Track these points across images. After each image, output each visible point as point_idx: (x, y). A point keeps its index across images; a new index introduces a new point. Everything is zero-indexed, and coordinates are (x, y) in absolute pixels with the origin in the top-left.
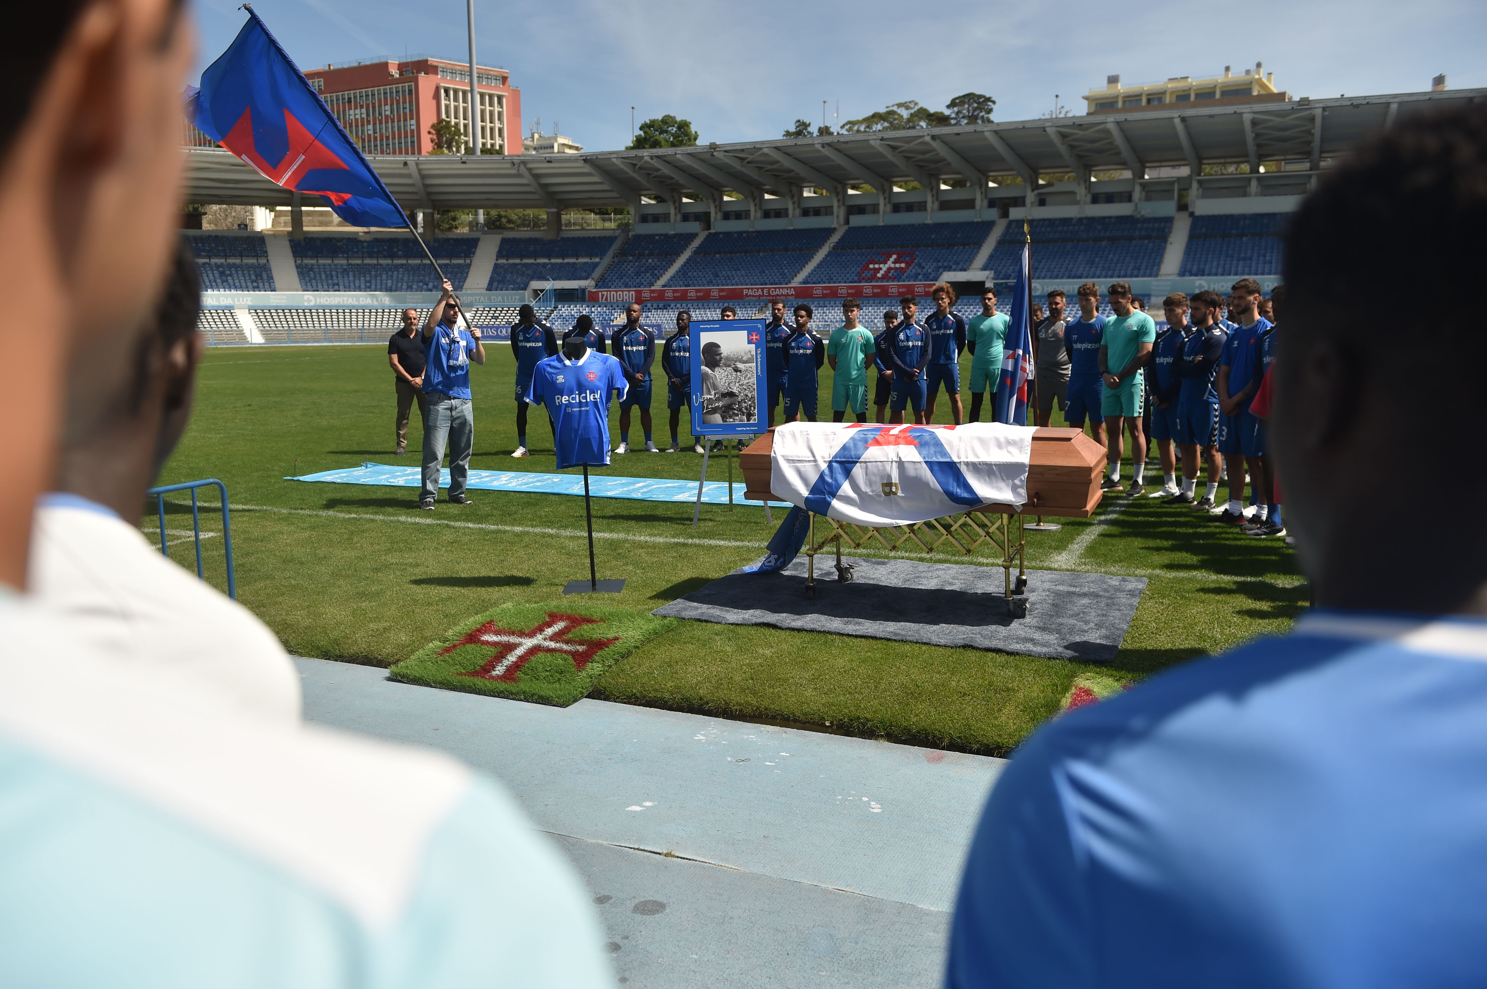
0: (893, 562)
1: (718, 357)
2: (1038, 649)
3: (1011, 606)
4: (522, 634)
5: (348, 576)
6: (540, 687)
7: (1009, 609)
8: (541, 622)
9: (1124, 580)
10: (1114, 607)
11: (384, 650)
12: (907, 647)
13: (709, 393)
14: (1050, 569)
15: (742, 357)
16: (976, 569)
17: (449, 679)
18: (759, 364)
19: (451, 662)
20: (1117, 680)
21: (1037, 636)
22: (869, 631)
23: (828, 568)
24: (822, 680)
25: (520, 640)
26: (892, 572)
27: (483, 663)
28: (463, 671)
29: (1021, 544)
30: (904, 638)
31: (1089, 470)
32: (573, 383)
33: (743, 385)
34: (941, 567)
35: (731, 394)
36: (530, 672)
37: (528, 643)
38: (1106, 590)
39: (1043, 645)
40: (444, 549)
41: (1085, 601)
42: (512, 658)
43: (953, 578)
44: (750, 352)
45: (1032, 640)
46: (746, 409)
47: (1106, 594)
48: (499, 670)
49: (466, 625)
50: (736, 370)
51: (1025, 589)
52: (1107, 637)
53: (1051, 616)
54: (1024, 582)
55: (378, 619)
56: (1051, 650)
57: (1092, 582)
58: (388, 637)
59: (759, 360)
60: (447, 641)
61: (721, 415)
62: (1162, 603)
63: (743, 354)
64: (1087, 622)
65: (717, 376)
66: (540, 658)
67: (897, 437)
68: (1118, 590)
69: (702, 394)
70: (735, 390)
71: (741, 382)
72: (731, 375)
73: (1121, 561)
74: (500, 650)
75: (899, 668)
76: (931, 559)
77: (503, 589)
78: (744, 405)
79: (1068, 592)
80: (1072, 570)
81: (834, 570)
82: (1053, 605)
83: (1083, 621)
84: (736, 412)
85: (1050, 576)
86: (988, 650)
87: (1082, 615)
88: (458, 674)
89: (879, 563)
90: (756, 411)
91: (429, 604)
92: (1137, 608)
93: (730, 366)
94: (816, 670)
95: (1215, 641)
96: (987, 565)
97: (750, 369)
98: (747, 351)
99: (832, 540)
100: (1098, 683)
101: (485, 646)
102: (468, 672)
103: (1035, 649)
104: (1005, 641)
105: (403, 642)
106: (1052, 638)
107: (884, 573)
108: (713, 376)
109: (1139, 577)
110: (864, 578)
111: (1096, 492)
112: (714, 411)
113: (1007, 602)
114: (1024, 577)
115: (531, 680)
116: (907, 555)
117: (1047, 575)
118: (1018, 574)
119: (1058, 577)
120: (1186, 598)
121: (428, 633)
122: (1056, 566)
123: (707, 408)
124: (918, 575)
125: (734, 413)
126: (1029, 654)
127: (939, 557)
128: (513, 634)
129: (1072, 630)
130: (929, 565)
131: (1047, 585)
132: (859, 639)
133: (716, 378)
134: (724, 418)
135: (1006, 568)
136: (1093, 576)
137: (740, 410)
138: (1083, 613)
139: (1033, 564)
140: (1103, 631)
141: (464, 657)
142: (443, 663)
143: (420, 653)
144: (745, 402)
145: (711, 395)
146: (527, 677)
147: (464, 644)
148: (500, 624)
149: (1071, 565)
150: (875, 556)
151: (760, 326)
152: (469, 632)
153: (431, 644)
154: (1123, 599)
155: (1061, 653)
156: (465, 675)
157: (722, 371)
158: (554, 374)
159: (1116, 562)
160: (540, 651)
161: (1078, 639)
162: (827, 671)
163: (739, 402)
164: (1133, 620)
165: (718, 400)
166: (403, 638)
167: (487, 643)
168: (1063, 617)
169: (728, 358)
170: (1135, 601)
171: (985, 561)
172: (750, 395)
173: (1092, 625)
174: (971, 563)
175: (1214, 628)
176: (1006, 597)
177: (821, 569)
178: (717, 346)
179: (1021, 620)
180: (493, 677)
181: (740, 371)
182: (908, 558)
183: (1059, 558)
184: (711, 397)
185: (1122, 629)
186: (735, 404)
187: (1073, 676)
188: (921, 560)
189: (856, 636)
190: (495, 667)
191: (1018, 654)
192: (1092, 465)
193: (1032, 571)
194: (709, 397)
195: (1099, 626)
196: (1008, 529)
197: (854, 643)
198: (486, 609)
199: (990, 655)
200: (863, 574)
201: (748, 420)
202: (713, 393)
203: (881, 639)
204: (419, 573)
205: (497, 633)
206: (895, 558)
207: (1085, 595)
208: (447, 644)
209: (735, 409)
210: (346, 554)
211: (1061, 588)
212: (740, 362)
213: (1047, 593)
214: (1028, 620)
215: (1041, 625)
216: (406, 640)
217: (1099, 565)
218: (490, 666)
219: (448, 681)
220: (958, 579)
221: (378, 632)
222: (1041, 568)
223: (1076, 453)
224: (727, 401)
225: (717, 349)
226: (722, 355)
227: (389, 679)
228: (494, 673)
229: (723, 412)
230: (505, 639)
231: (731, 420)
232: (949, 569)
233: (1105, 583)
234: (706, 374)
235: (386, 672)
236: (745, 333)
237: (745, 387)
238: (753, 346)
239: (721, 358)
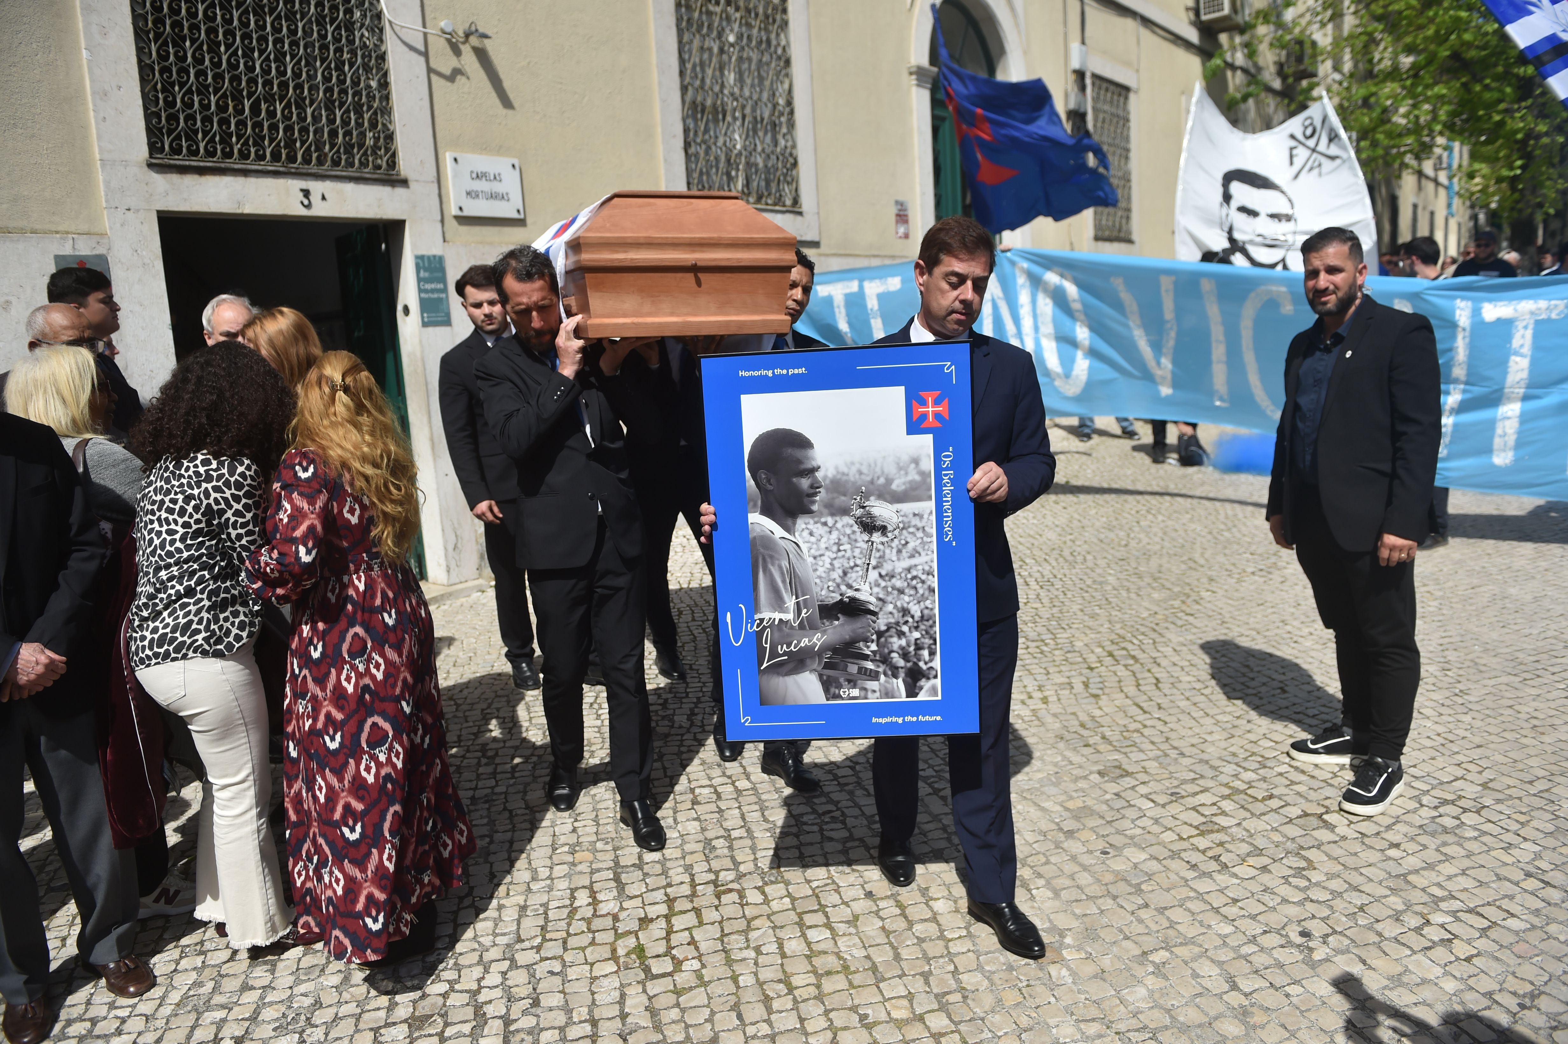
1: (805, 483)
13: (778, 603)
15: (889, 481)
18: (947, 505)
33: (891, 575)
35: (852, 608)
44: (916, 461)
46: (905, 655)
50: (869, 525)
59: (948, 489)
61: (821, 676)
63: (891, 470)
65: (804, 547)
69: (754, 607)
70: (865, 594)
71: (886, 569)
72: (853, 542)
78: (897, 643)
84: (870, 665)
90: (937, 664)
93: (846, 511)
97: (916, 521)
98: (905, 458)
108: (791, 547)
112: (797, 662)
123: (774, 654)
125: (863, 671)
133: (800, 556)
134: (828, 685)
137: (885, 659)
144: (901, 634)
145: (786, 610)
151: (950, 366)
157: (819, 530)
163: (880, 634)
165: (807, 626)
169: (838, 486)
172: (916, 610)
178: (800, 442)
181: (883, 529)
184: (785, 617)
186: (866, 640)
194: (777, 616)
201: (912, 691)
202: (790, 602)
209: (866, 657)
212: (881, 497)
224: (838, 628)
225: (798, 453)
226: (819, 475)
229: (827, 666)
231: (855, 692)
234: (767, 542)
236: (898, 393)
237: (899, 583)
238: (927, 440)
239: (815, 487)
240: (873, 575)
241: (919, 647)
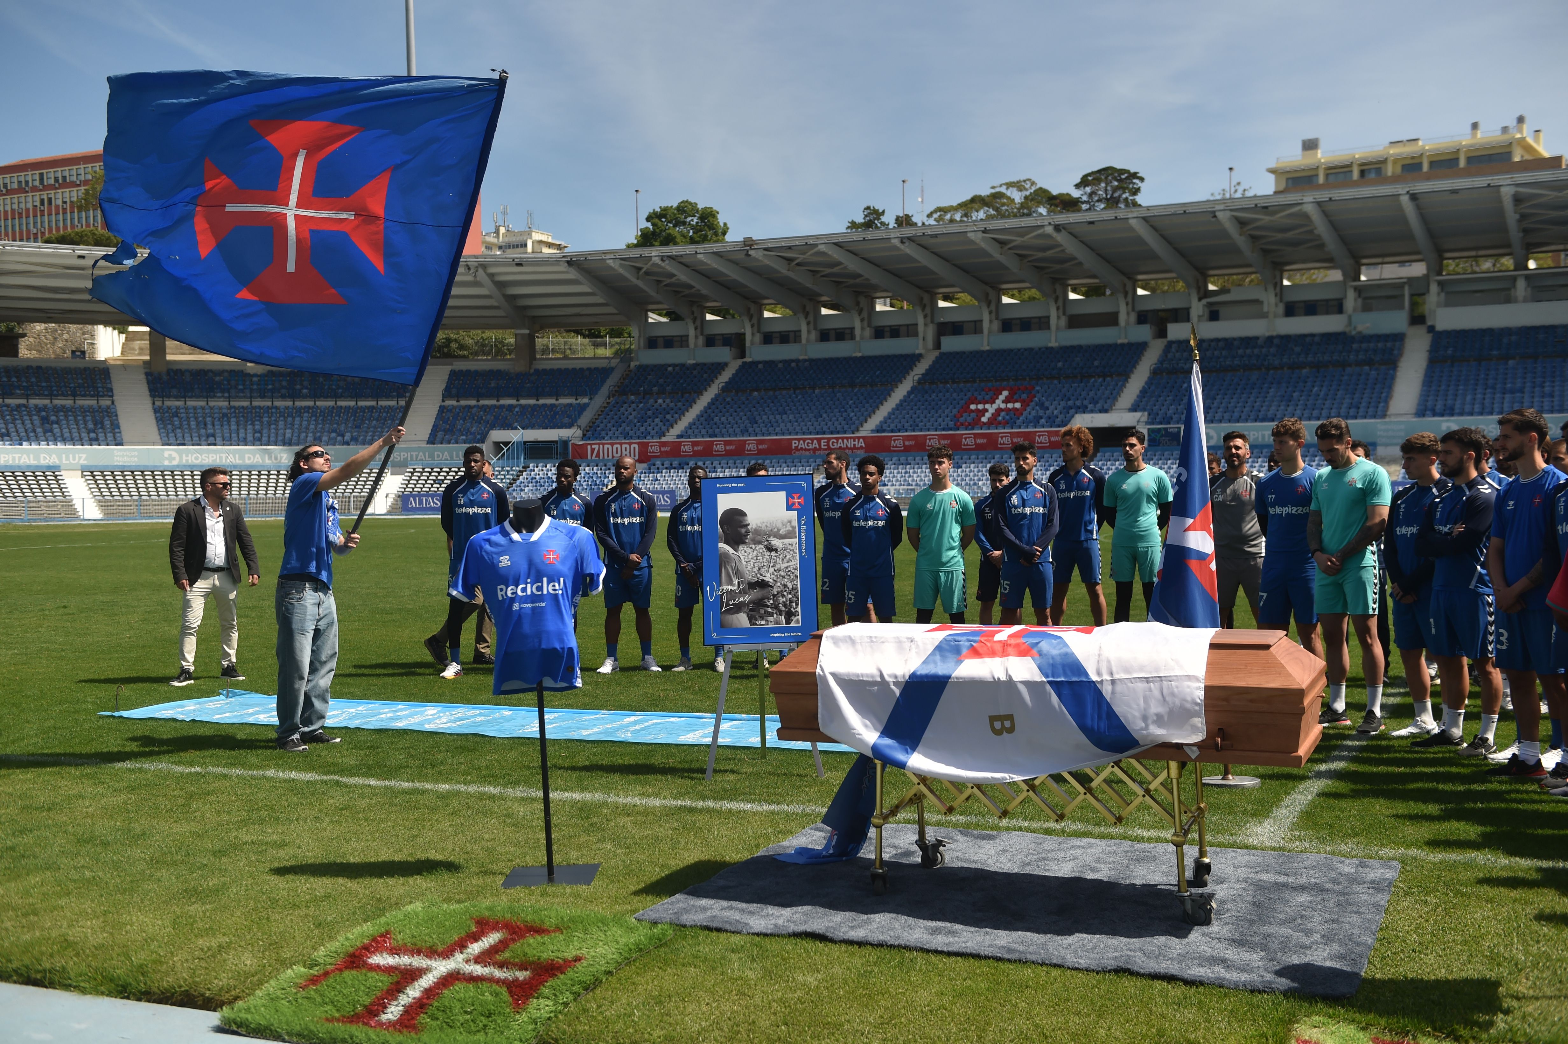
0: (1005, 835)
1: (743, 530)
2: (1233, 976)
3: (1188, 906)
4: (432, 953)
5: (175, 863)
6: (455, 1039)
7: (1185, 911)
8: (463, 934)
9: (1362, 865)
10: (1350, 908)
11: (216, 981)
12: (1028, 972)
13: (730, 582)
14: (1247, 847)
15: (779, 530)
16: (1132, 846)
17: (312, 1028)
18: (803, 540)
19: (319, 999)
20: (1363, 1029)
21: (1231, 954)
22: (969, 944)
23: (906, 846)
24: (895, 1025)
25: (429, 962)
26: (1004, 851)
27: (367, 1001)
28: (337, 1015)
29: (1199, 808)
30: (1023, 957)
31: (1299, 694)
32: (523, 567)
33: (779, 570)
34: (1078, 843)
35: (762, 584)
36: (440, 1015)
37: (441, 967)
38: (1334, 881)
39: (1242, 969)
40: (328, 819)
41: (1304, 898)
42: (413, 992)
43: (1098, 861)
44: (790, 522)
45: (1223, 961)
46: (785, 605)
47: (1336, 888)
48: (393, 1012)
49: (347, 939)
50: (770, 548)
51: (1208, 878)
52: (1341, 957)
53: (1252, 922)
54: (1207, 868)
55: (210, 931)
56: (1254, 977)
57: (1314, 868)
58: (225, 961)
59: (803, 534)
60: (316, 965)
61: (748, 615)
62: (1426, 902)
63: (780, 525)
64: (1308, 933)
65: (742, 558)
66: (458, 992)
67: (1004, 645)
68: (1354, 880)
69: (720, 584)
70: (768, 578)
71: (778, 566)
73: (1356, 835)
74: (395, 979)
75: (1016, 1006)
76: (1063, 831)
77: (411, 880)
78: (781, 600)
79: (1276, 883)
80: (1280, 849)
81: (915, 848)
82: (1254, 904)
83: (1302, 931)
84: (770, 610)
85: (1247, 858)
86: (1155, 976)
87: (1299, 921)
88: (327, 1019)
89: (983, 838)
90: (799, 609)
91: (295, 906)
92: (1386, 910)
93: (760, 543)
94: (886, 1009)
95: (1516, 965)
96: (1149, 840)
97: (790, 547)
98: (786, 521)
99: (911, 801)
100: (1333, 1033)
101: (374, 974)
102: (344, 1017)
103: (1228, 976)
104: (1180, 962)
105: (247, 969)
106: (1255, 958)
107: (992, 852)
108: (736, 558)
109: (1386, 861)
110: (962, 860)
111: (1313, 728)
112: (738, 608)
113: (1182, 900)
114: (1206, 860)
115: (441, 1029)
116: (1026, 824)
117: (1242, 857)
118: (1197, 854)
119: (1259, 860)
120: (1463, 894)
121: (287, 954)
122: (1255, 843)
123: (728, 605)
124: (1044, 855)
125: (767, 613)
126: (1219, 985)
127: (1075, 827)
128: (419, 952)
129: (1285, 946)
130: (1060, 839)
131: (1242, 873)
132: (953, 959)
133: (740, 561)
134: (751, 619)
135: (1179, 845)
136: (1314, 858)
137: (776, 607)
138: (1302, 917)
139: (1220, 838)
140: (1336, 947)
141: (340, 992)
142: (305, 1002)
143: (271, 986)
144: (783, 596)
145: (734, 585)
146: (434, 1023)
147: (341, 970)
148: (399, 937)
149: (1277, 840)
150: (978, 826)
151: (804, 484)
152: (351, 950)
153: (290, 971)
154: (1363, 895)
155: (1270, 982)
156: (338, 1020)
157: (749, 550)
158: (496, 553)
159: (1347, 835)
160: (458, 979)
161: (1296, 960)
162: (903, 1011)
163: (774, 596)
164: (1381, 929)
165: (743, 592)
166: (248, 961)
167: (377, 968)
168: (1270, 923)
169: (757, 532)
170: (1383, 899)
171: (1145, 834)
172: (790, 585)
173: (1317, 937)
174: (1125, 838)
175: (1512, 944)
176: (1179, 891)
177: (895, 847)
178: (743, 514)
179: (1205, 929)
180: (381, 1024)
181: (776, 551)
182: (1029, 830)
183: (1259, 829)
184: (732, 588)
185: (1365, 944)
186: (768, 598)
187: (1290, 1021)
188: (1048, 832)
189: (949, 954)
190: (386, 1007)
191: (1202, 983)
192: (1304, 686)
193: (1218, 849)
194: (730, 588)
195: (1328, 939)
196: (1178, 783)
197: (945, 964)
198: (382, 912)
199: (1159, 985)
200: (959, 854)
201: (788, 622)
202: (736, 582)
203: (987, 957)
204: (285, 857)
205: (395, 951)
206: (1008, 829)
207: (1302, 888)
208: (314, 971)
209: (768, 606)
210: (177, 828)
211: (1265, 877)
212: (775, 537)
213: (1244, 885)
214: (1215, 927)
215: (1237, 936)
216: (251, 965)
217: (1323, 841)
218: (379, 1005)
219: (311, 1031)
220: (1104, 862)
221: (209, 953)
222: (1232, 846)
223: (1278, 668)
224: (756, 594)
225: (741, 518)
226: (749, 527)
227: (219, 1030)
228: (384, 1017)
229: (751, 610)
230: (404, 960)
231: (763, 622)
232: (1091, 846)
233: (1333, 869)
234: (726, 555)
235: (214, 1018)
236: (782, 495)
237: (782, 574)
238: (794, 514)
239: (748, 532)
241: (791, 602)
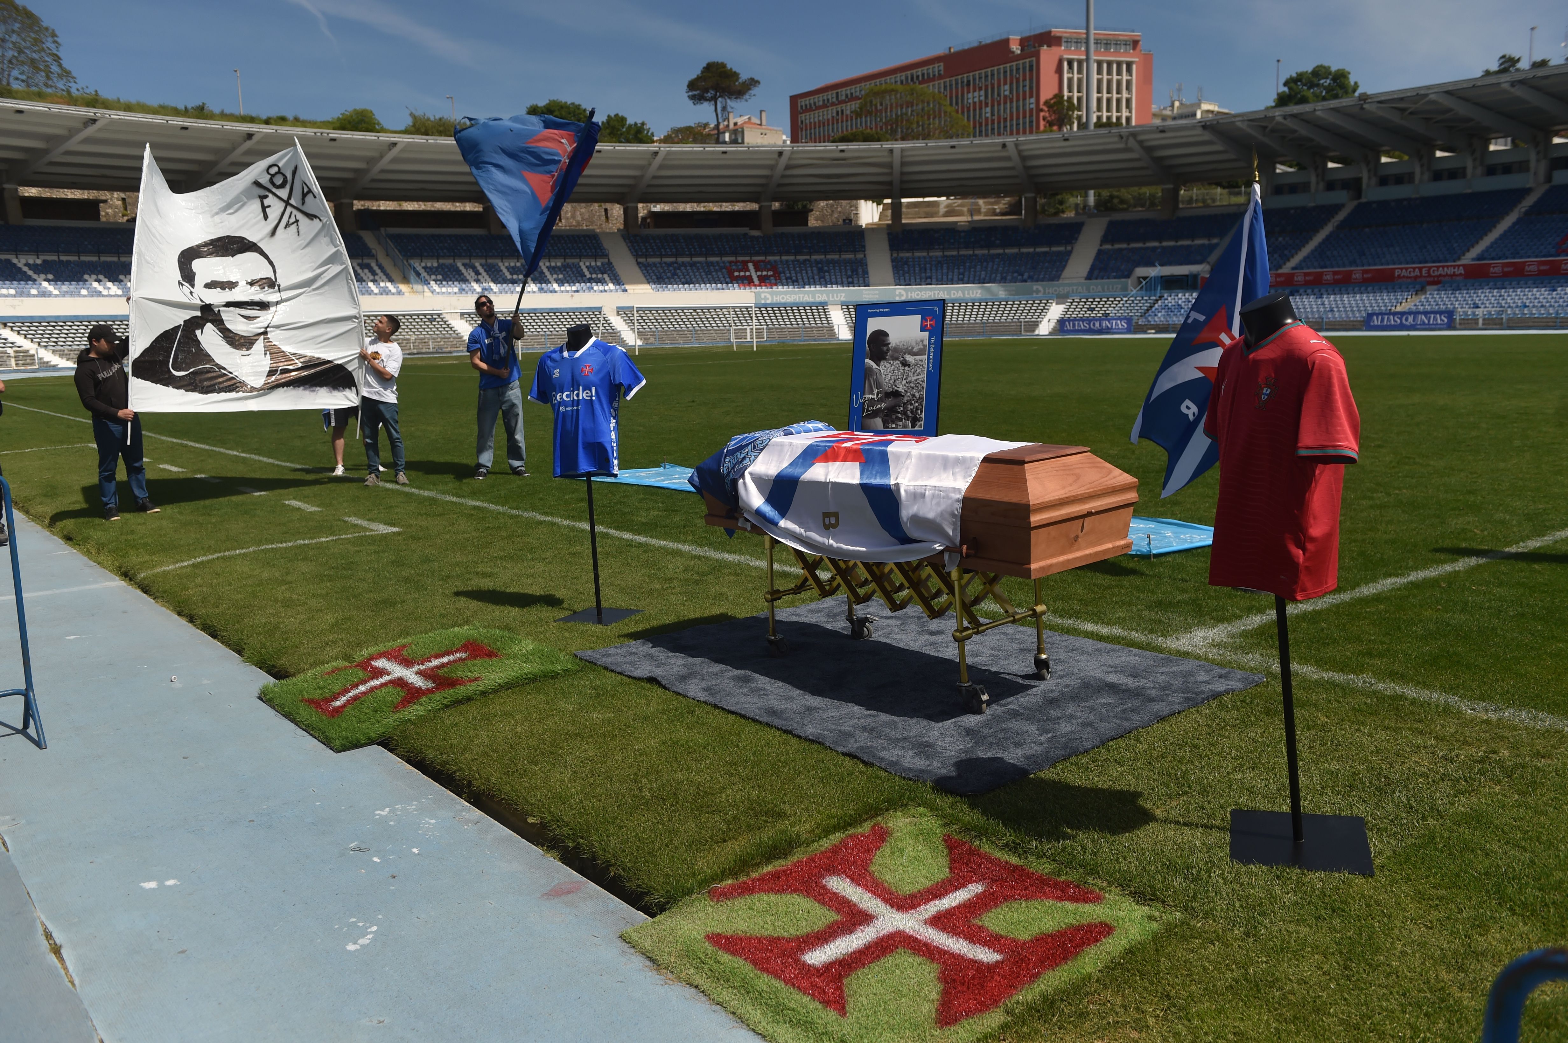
1: (885, 348)
4: (409, 662)
13: (872, 393)
15: (913, 348)
18: (931, 357)
25: (397, 668)
32: (569, 377)
33: (910, 382)
35: (896, 394)
37: (397, 673)
42: (366, 688)
44: (922, 341)
46: (912, 412)
48: (342, 700)
50: (905, 364)
59: (932, 351)
61: (883, 419)
63: (914, 344)
65: (882, 371)
66: (384, 693)
69: (863, 393)
70: (901, 389)
71: (909, 379)
72: (898, 370)
74: (367, 677)
78: (910, 407)
84: (900, 416)
90: (923, 416)
93: (897, 359)
97: (920, 362)
98: (919, 340)
108: (878, 371)
112: (875, 414)
123: (868, 410)
125: (897, 418)
128: (403, 661)
133: (881, 374)
134: (885, 423)
137: (904, 413)
144: (911, 404)
145: (873, 394)
151: (936, 309)
156: (311, 701)
157: (888, 365)
158: (553, 367)
160: (395, 685)
163: (904, 404)
165: (880, 400)
169: (896, 350)
172: (917, 395)
178: (885, 334)
180: (328, 708)
181: (909, 366)
184: (873, 397)
186: (899, 406)
190: (342, 696)
194: (871, 396)
201: (913, 426)
202: (876, 392)
205: (391, 658)
209: (899, 413)
212: (909, 354)
218: (338, 694)
224: (891, 401)
225: (885, 338)
226: (890, 346)
228: (334, 703)
229: (885, 415)
230: (387, 666)
231: (894, 426)
234: (870, 369)
236: (918, 318)
237: (912, 385)
238: (926, 334)
239: (888, 350)
240: (904, 382)
241: (917, 409)
